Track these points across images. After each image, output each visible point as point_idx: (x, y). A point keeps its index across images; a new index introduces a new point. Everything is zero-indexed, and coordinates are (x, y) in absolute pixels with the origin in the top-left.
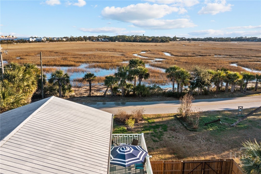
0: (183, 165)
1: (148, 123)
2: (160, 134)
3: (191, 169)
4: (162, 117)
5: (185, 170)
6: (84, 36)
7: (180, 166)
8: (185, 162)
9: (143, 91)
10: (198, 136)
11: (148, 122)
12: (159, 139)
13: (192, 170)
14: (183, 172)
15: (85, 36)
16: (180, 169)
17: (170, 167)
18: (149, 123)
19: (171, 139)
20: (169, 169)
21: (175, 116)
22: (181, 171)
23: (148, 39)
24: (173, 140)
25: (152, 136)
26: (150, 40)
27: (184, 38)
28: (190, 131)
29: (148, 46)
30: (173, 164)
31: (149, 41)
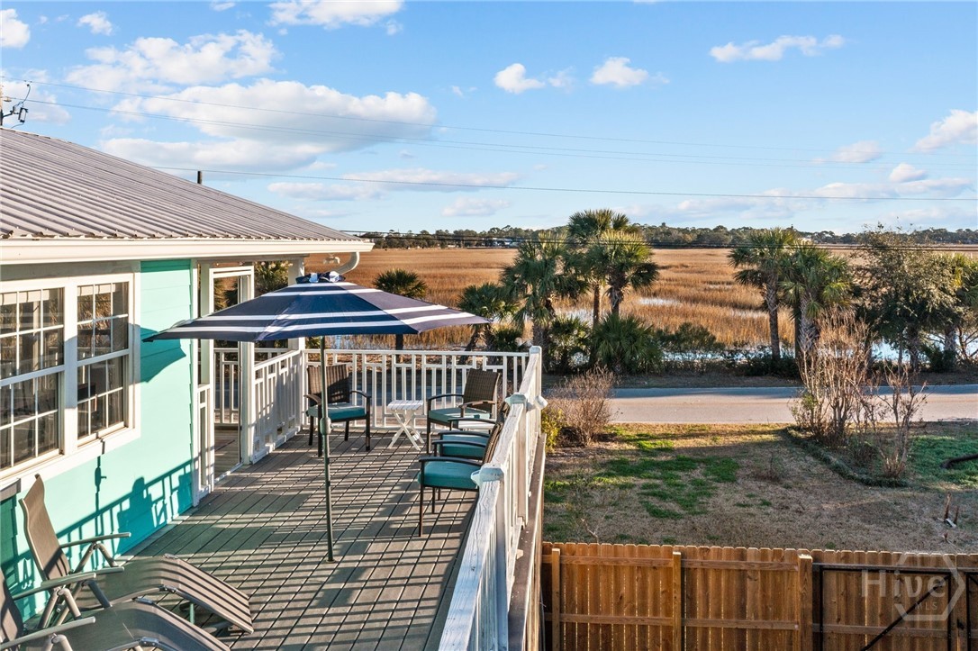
0: (810, 581)
1: (639, 450)
2: (695, 491)
3: (873, 621)
4: (713, 434)
5: (831, 626)
6: (437, 231)
7: (797, 591)
8: (825, 564)
9: (631, 343)
10: (913, 505)
11: (640, 445)
12: (685, 507)
13: (880, 628)
14: (819, 638)
15: (444, 231)
16: (798, 618)
17: (728, 594)
18: (642, 450)
19: (752, 510)
20: (718, 615)
21: (784, 432)
22: (804, 628)
23: (681, 234)
24: (768, 514)
25: (648, 494)
26: (689, 238)
27: (827, 235)
28: (867, 483)
29: (682, 255)
30: (742, 575)
31: (685, 242)
